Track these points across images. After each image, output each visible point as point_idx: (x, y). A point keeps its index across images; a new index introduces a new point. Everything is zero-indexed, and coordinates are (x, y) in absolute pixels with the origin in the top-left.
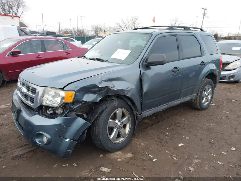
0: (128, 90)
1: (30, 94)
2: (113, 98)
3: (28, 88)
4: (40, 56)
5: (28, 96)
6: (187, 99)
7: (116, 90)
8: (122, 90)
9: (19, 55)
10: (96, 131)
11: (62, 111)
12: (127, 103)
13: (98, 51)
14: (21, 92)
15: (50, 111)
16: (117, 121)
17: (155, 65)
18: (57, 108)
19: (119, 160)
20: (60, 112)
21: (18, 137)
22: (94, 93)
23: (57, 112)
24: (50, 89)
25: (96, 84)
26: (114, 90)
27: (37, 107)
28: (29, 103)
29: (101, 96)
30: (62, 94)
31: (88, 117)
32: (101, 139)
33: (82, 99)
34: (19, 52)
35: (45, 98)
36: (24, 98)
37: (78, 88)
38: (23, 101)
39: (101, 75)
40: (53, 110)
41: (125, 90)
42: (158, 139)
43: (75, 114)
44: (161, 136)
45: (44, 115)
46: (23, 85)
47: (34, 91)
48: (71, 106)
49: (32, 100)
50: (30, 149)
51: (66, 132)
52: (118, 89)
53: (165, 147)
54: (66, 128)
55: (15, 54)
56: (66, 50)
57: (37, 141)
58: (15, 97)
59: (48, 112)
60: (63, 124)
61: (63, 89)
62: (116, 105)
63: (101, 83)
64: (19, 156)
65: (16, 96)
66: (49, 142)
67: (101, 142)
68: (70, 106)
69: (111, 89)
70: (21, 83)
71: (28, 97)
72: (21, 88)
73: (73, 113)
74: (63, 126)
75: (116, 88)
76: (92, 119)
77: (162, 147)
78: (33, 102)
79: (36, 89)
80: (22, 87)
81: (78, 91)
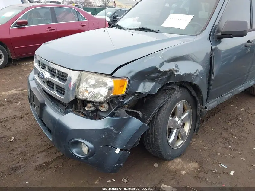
0: (196, 74)
1: (56, 80)
2: (174, 87)
3: (52, 72)
4: (51, 28)
5: (54, 84)
6: (251, 83)
7: (181, 75)
8: (189, 75)
9: (26, 26)
10: (152, 134)
11: (107, 108)
12: (190, 92)
13: (137, 18)
14: (42, 78)
15: (90, 108)
16: (177, 119)
17: (234, 37)
18: (101, 103)
19: (183, 173)
20: (105, 109)
21: (39, 135)
22: (152, 80)
23: (100, 108)
24: (90, 75)
25: (157, 67)
26: (179, 75)
27: (69, 101)
28: (55, 93)
29: (160, 84)
30: (110, 82)
31: (143, 115)
32: (160, 146)
33: (137, 90)
34: (26, 23)
35: (81, 89)
36: (47, 86)
37: (132, 74)
38: (46, 90)
39: (163, 52)
40: (94, 105)
41: (193, 75)
42: (223, 139)
43: (125, 111)
44: (226, 135)
45: (79, 112)
46: (44, 67)
47: (63, 77)
48: (121, 100)
49: (61, 90)
50: (58, 155)
51: (116, 138)
52: (184, 74)
53: (237, 152)
54: (115, 134)
55: (20, 25)
56: (81, 20)
57: (74, 151)
58: (33, 85)
59: (86, 108)
60: (112, 128)
61: (110, 75)
62: (178, 97)
63: (162, 65)
64: (44, 164)
65: (34, 81)
66: (91, 153)
67: (159, 149)
68: (119, 100)
69: (176, 73)
70: (40, 64)
71: (54, 86)
72: (41, 71)
73: (122, 109)
74: (112, 131)
75: (181, 72)
76: (146, 117)
77: (234, 152)
78: (64, 94)
79: (67, 74)
80: (43, 70)
81: (133, 78)
